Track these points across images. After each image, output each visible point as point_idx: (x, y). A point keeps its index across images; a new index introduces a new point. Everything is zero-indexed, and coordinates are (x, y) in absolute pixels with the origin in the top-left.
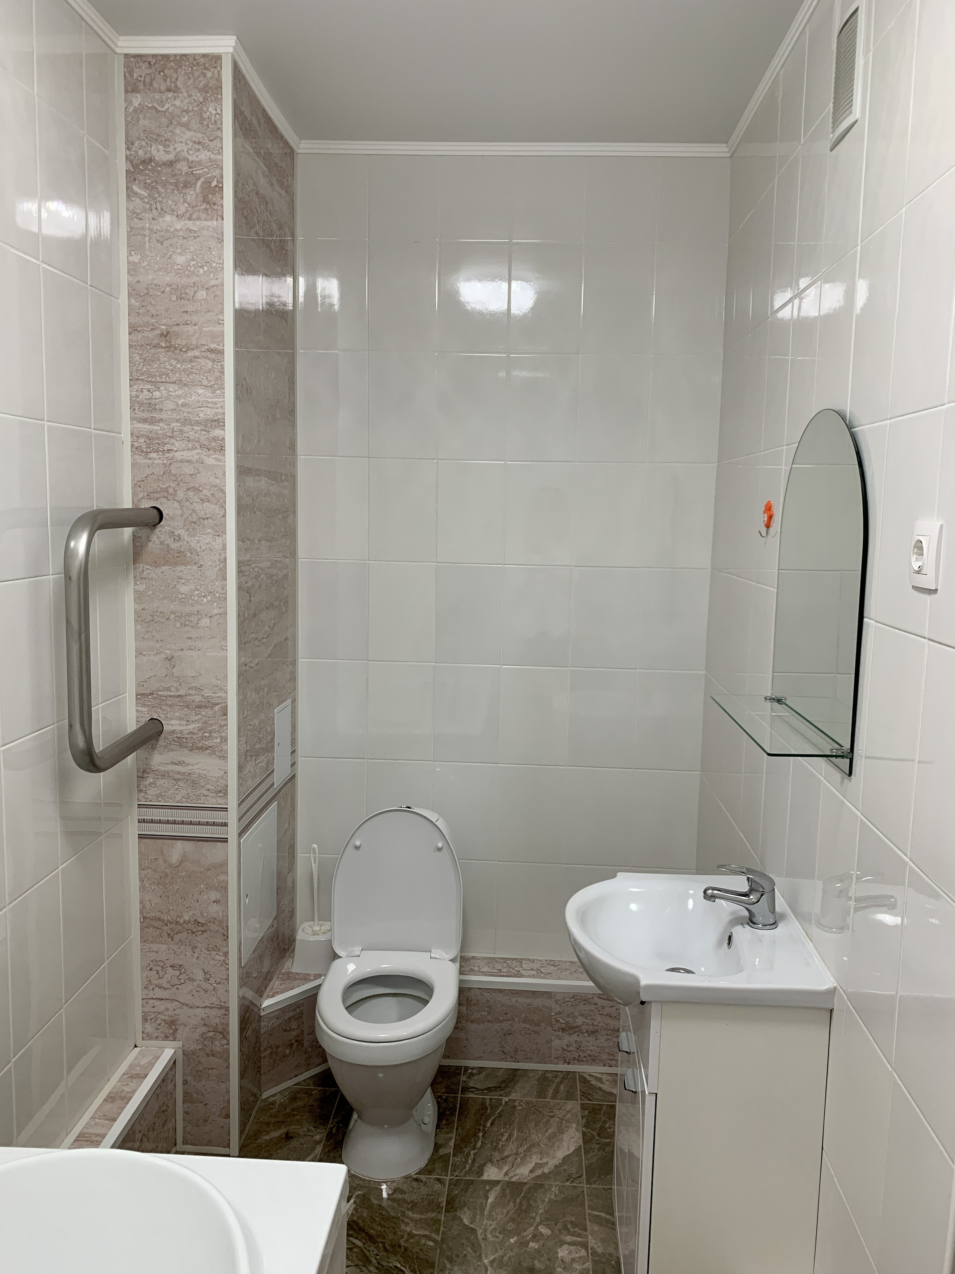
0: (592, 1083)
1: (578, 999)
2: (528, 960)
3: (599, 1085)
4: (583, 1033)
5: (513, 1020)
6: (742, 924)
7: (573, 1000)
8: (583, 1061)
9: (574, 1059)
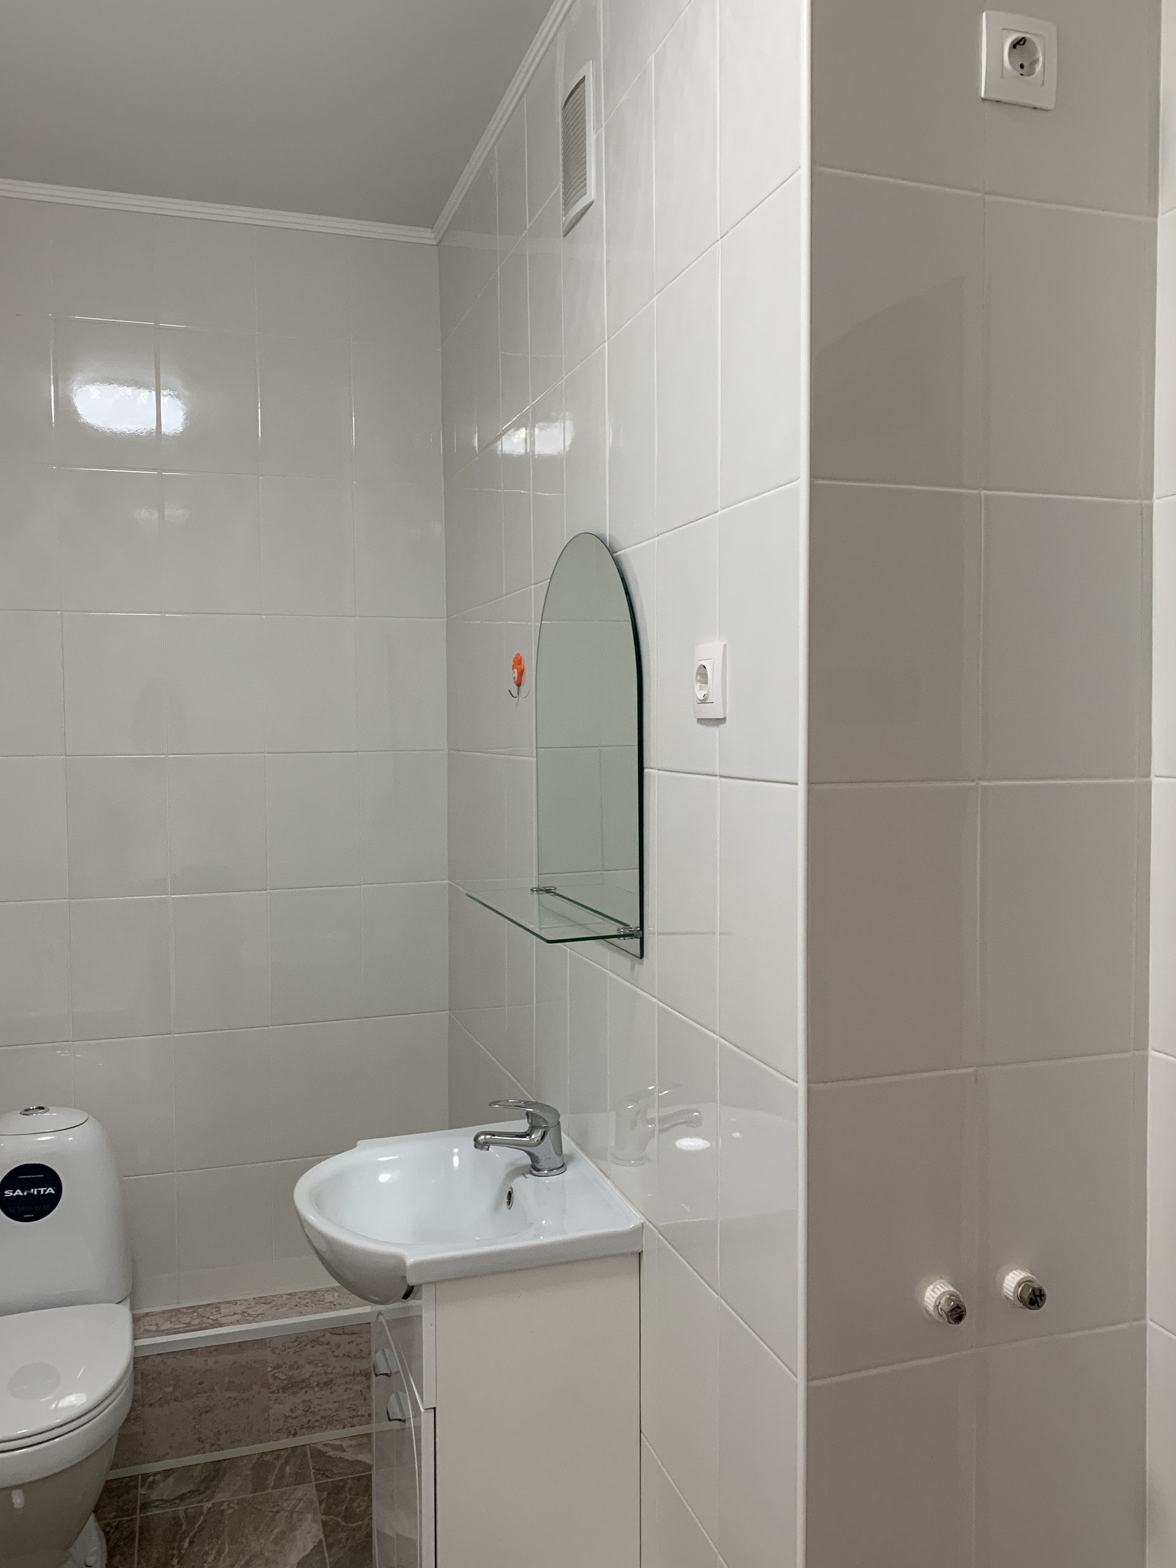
0: (329, 1454)
1: (303, 1341)
2: (229, 1302)
3: (339, 1454)
4: (312, 1388)
5: (213, 1390)
6: (523, 1174)
7: (296, 1344)
8: (314, 1428)
9: (302, 1427)
